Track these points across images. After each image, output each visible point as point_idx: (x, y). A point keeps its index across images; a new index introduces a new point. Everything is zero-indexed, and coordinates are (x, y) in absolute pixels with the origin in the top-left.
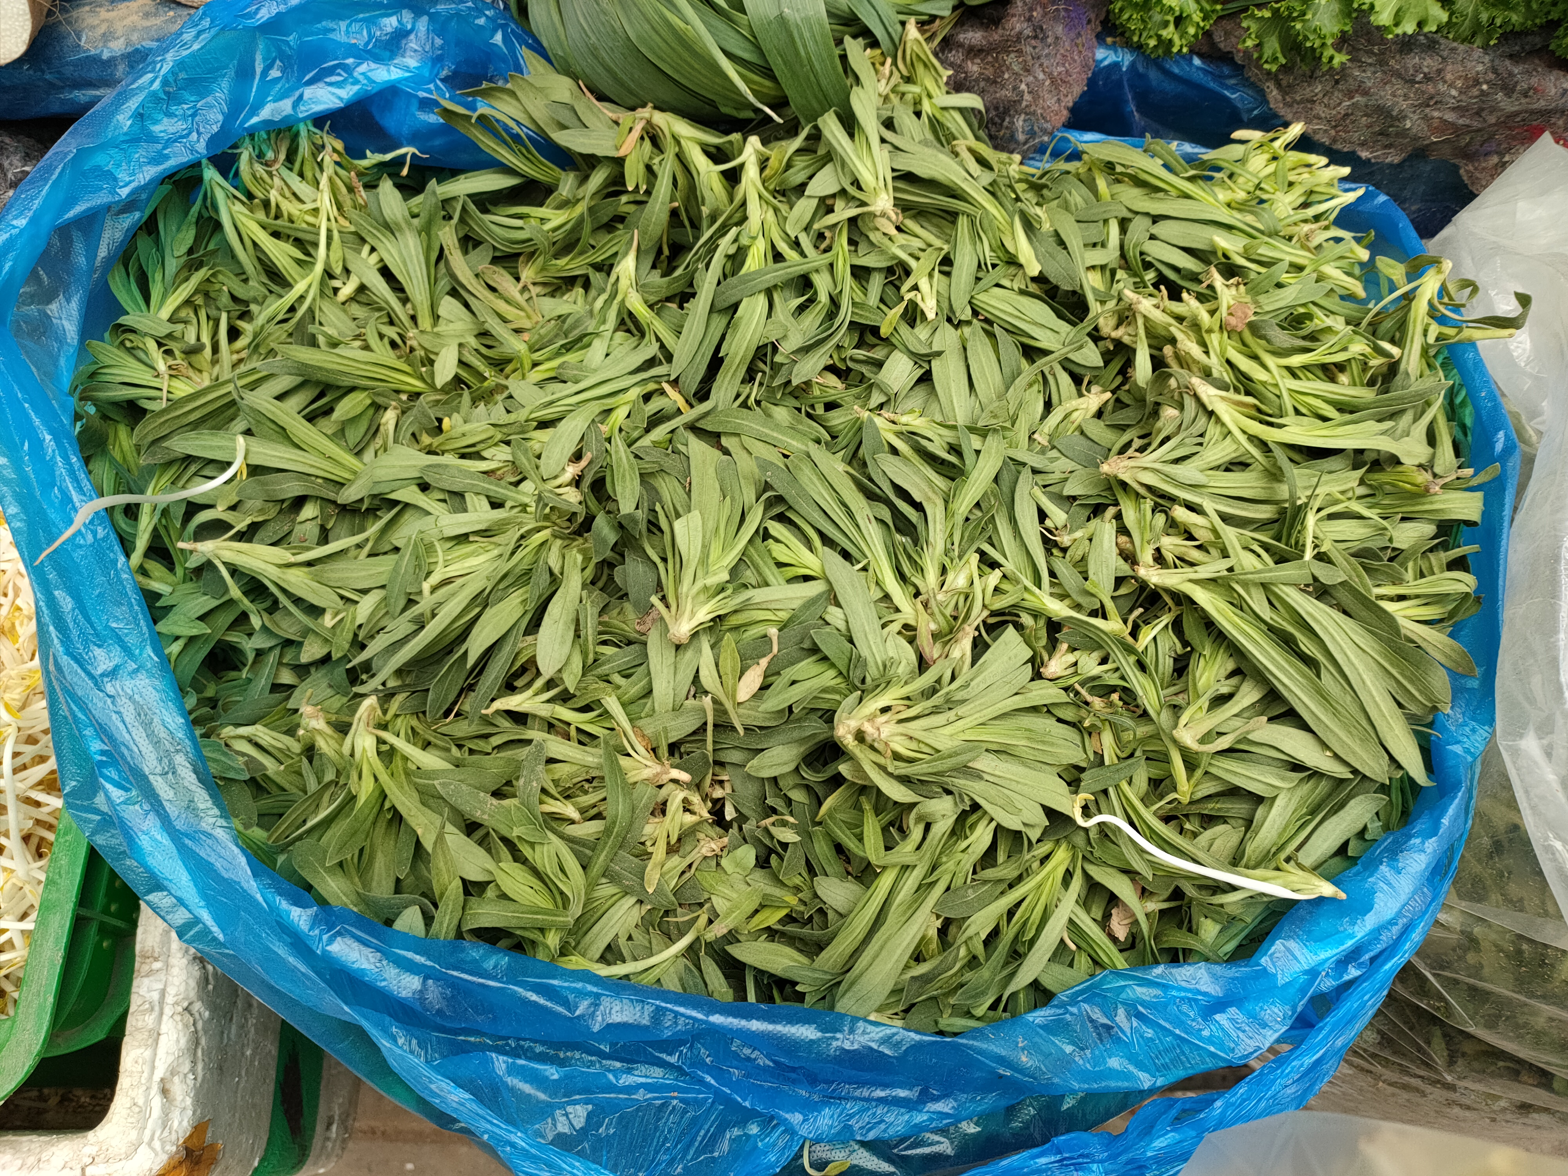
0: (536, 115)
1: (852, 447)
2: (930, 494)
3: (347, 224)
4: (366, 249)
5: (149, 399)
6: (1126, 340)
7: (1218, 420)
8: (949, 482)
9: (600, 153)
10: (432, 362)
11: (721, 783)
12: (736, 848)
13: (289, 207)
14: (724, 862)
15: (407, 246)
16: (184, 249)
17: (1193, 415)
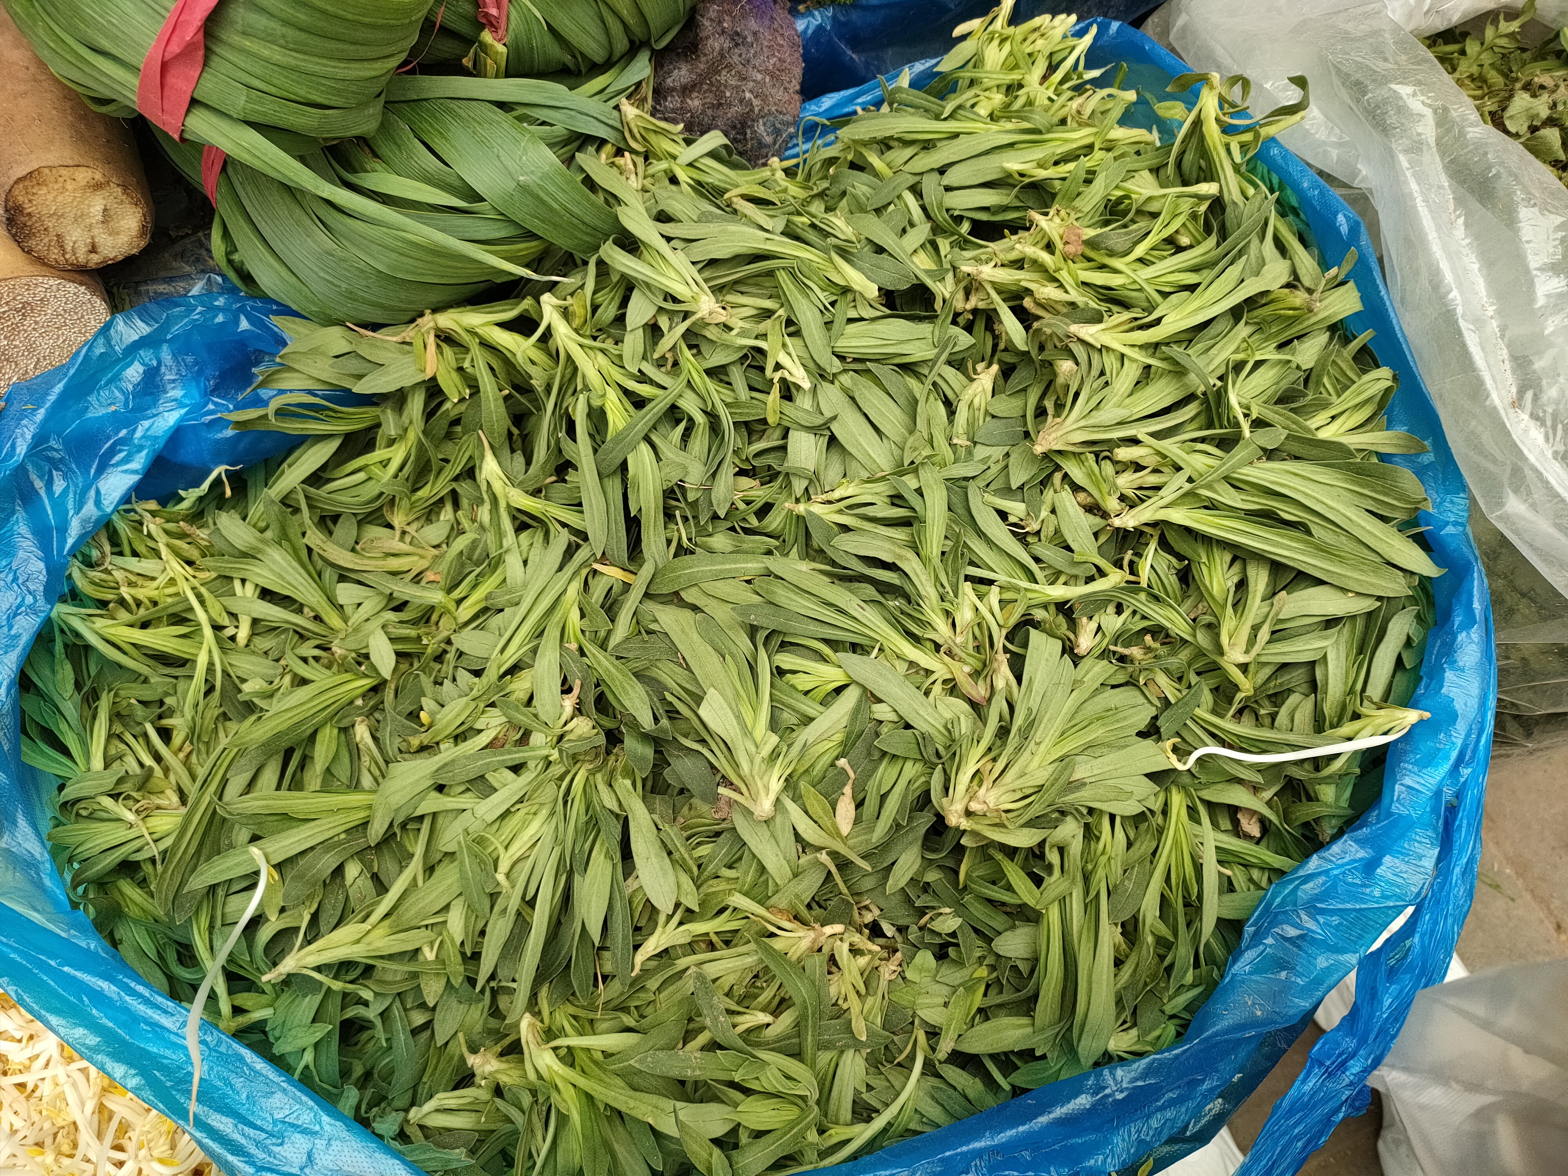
0: (324, 376)
1: (802, 538)
2: (898, 550)
3: (207, 574)
4: (237, 584)
5: (138, 851)
6: (981, 305)
7: (1108, 349)
8: (907, 530)
9: (407, 383)
10: (367, 656)
11: (867, 908)
12: (913, 958)
13: (145, 592)
14: (908, 975)
15: (274, 561)
16: (70, 687)
17: (1086, 357)
